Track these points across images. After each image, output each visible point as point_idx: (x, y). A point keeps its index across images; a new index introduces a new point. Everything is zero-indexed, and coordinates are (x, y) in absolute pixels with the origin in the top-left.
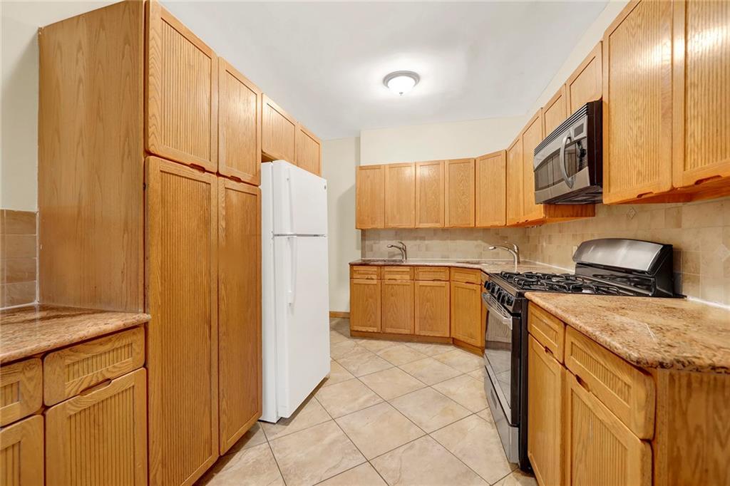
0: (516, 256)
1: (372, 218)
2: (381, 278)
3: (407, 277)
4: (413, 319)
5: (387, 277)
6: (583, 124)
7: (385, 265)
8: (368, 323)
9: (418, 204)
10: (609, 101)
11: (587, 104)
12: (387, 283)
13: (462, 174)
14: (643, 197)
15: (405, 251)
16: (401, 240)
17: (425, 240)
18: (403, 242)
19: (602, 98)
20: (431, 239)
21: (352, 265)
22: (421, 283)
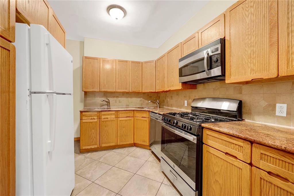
0: (158, 105)
1: (92, 85)
2: (99, 118)
3: (114, 116)
4: (117, 137)
5: (103, 117)
6: (218, 47)
7: (102, 111)
8: (92, 143)
9: (117, 80)
10: (230, 39)
11: (221, 39)
12: (102, 120)
13: (137, 68)
14: (254, 80)
15: (109, 103)
16: (107, 97)
17: (118, 98)
18: (108, 98)
19: (225, 37)
20: (121, 98)
21: (81, 112)
22: (121, 119)
